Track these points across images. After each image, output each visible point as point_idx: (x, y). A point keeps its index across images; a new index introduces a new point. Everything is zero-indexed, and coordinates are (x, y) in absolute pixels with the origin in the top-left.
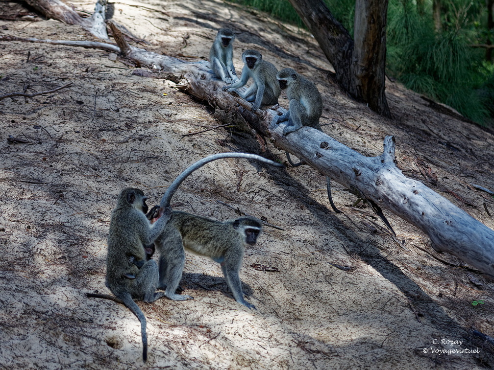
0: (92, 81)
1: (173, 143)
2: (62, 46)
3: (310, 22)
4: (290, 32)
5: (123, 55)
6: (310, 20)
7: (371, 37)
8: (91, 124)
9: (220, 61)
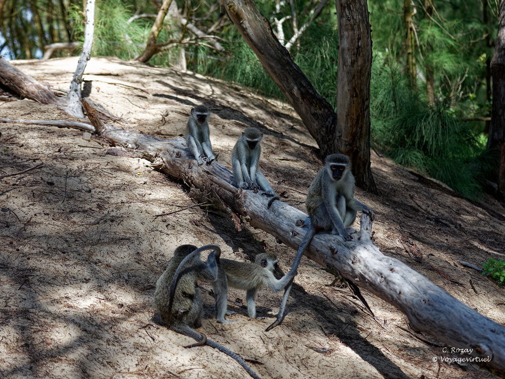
0: (65, 161)
1: (146, 223)
2: (35, 126)
3: (292, 97)
4: (274, 108)
5: (97, 134)
6: (292, 95)
7: (354, 111)
8: (61, 206)
9: (195, 139)
